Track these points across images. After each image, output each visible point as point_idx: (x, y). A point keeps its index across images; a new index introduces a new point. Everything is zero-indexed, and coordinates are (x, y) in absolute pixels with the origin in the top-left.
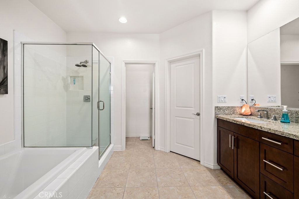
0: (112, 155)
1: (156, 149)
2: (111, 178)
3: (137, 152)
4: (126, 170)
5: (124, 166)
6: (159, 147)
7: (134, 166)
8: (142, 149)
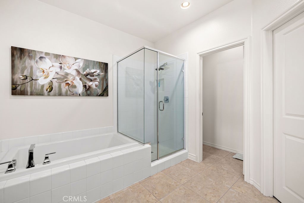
0: (181, 162)
1: (245, 180)
2: (158, 183)
3: (212, 170)
4: (178, 184)
5: (181, 179)
6: (252, 179)
7: (191, 184)
8: (224, 170)
